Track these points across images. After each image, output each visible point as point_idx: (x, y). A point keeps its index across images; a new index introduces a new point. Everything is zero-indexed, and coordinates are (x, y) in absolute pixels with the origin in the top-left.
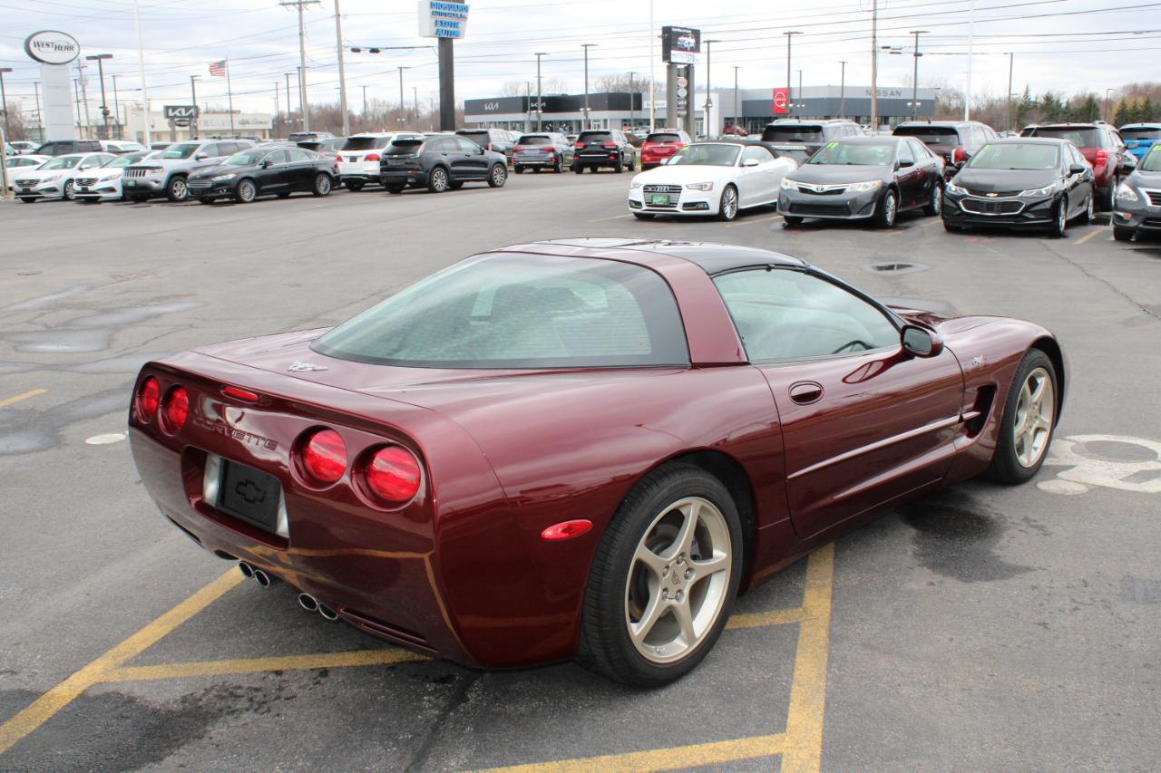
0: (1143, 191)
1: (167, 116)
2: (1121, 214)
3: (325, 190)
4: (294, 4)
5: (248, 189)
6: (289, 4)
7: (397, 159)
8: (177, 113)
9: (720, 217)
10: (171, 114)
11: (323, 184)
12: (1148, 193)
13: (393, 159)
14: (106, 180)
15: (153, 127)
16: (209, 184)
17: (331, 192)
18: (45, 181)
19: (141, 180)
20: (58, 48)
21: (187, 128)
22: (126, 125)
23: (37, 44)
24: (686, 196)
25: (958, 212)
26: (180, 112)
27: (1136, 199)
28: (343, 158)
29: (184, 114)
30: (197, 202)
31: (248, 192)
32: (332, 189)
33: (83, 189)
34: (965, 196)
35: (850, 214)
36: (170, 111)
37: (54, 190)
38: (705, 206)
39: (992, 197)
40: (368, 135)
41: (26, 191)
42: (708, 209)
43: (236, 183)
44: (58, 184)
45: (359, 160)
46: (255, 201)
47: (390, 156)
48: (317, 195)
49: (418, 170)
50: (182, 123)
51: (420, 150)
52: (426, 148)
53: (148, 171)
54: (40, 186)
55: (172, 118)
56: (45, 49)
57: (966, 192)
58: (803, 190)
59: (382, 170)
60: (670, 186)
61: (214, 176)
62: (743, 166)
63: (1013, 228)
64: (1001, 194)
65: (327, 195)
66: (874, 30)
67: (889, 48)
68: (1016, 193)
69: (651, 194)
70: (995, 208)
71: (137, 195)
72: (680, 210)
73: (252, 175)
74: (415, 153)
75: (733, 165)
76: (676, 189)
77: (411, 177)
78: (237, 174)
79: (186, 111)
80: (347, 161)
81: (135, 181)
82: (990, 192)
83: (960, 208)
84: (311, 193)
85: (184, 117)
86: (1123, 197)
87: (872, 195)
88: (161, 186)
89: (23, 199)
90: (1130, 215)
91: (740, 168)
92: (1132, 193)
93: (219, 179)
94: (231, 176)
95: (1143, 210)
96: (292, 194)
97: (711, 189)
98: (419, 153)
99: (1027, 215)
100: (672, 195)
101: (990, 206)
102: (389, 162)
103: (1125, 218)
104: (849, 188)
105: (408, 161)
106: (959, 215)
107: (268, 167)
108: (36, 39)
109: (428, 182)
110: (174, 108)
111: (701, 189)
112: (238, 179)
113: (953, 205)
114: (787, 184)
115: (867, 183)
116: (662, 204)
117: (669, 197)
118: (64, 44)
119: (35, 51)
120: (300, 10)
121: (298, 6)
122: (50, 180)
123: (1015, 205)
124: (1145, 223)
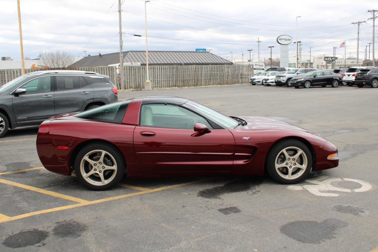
1: (325, 60)
3: (336, 85)
4: (356, 23)
5: (308, 84)
6: (355, 23)
7: (360, 76)
8: (328, 59)
10: (326, 59)
11: (336, 83)
13: (359, 76)
14: (272, 79)
15: (322, 63)
16: (296, 82)
17: (338, 86)
18: (257, 79)
19: (279, 80)
20: (286, 40)
21: (331, 64)
22: (314, 63)
23: (280, 39)
26: (329, 59)
28: (346, 75)
29: (330, 59)
30: (294, 87)
31: (308, 85)
32: (338, 85)
33: (265, 82)
36: (326, 58)
37: (259, 82)
40: (355, 67)
41: (252, 82)
43: (304, 82)
44: (261, 80)
45: (350, 76)
46: (310, 88)
47: (358, 75)
48: (333, 87)
49: (367, 80)
50: (330, 62)
51: (368, 73)
52: (371, 72)
53: (281, 77)
54: (256, 80)
55: (326, 61)
56: (282, 40)
59: (355, 79)
61: (297, 79)
65: (337, 87)
71: (279, 84)
73: (310, 80)
74: (366, 74)
77: (364, 82)
78: (305, 79)
79: (331, 59)
80: (347, 76)
81: (278, 80)
84: (331, 86)
85: (330, 60)
88: (285, 82)
89: (252, 84)
93: (299, 80)
94: (302, 80)
96: (327, 86)
98: (368, 74)
102: (358, 77)
105: (364, 76)
107: (316, 77)
108: (280, 38)
109: (370, 84)
110: (327, 58)
112: (305, 80)
118: (288, 39)
119: (279, 41)
120: (359, 25)
121: (358, 24)
122: (259, 79)
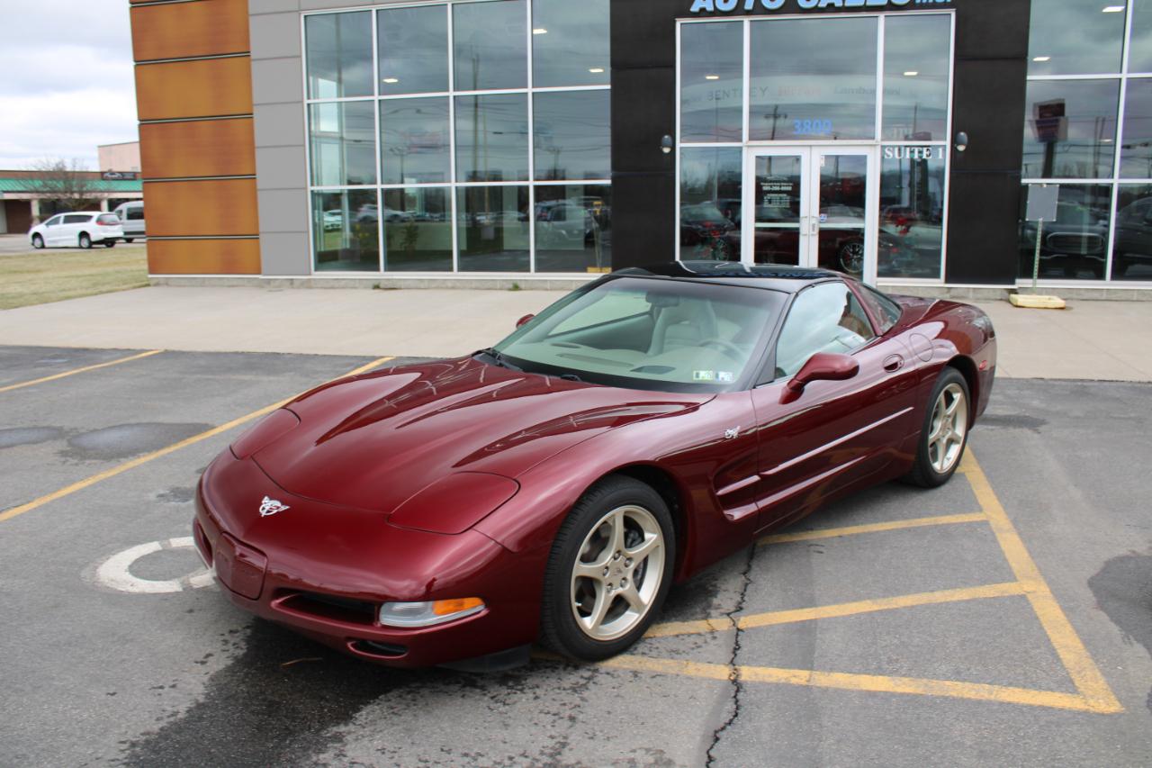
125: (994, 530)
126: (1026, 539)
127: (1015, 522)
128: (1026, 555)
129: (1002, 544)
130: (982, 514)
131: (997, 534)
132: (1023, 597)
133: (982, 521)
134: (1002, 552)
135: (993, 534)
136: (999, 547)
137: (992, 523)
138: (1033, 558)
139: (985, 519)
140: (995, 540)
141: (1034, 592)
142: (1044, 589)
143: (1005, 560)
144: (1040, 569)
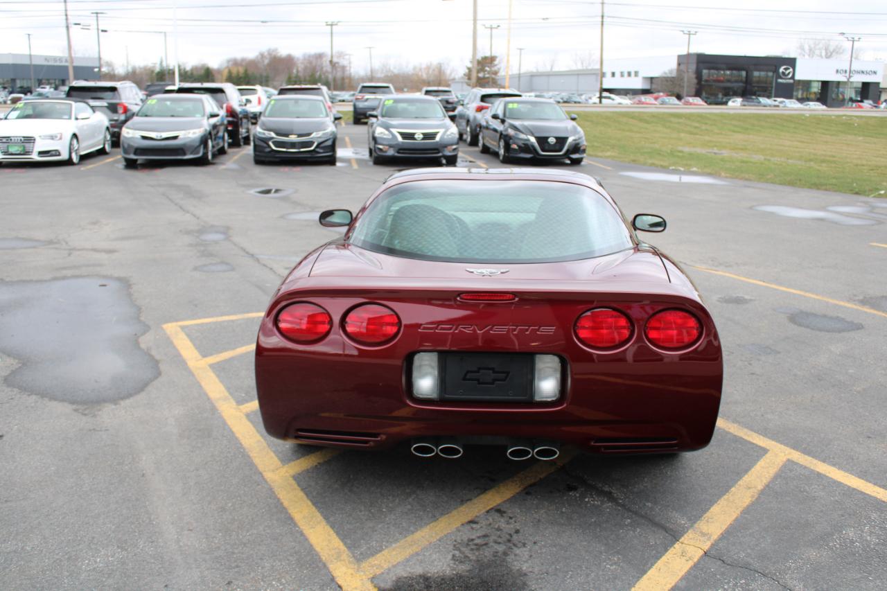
0: (394, 131)
2: (381, 147)
9: (69, 162)
12: (399, 133)
24: (40, 145)
25: (268, 150)
27: (390, 137)
34: (273, 138)
35: (185, 154)
38: (58, 153)
39: (293, 138)
42: (59, 155)
57: (273, 135)
58: (144, 138)
60: (24, 137)
62: (77, 119)
63: (309, 160)
64: (300, 136)
66: (66, 10)
67: (79, 24)
68: (309, 134)
69: (6, 145)
70: (297, 146)
72: (35, 157)
75: (70, 118)
76: (29, 140)
82: (291, 134)
83: (269, 146)
86: (379, 136)
87: (199, 140)
90: (387, 147)
91: (76, 121)
92: (387, 132)
95: (397, 144)
97: (61, 139)
99: (318, 150)
100: (27, 145)
101: (293, 145)
103: (384, 150)
104: (181, 134)
106: (270, 152)
111: (53, 139)
113: (265, 145)
114: (128, 133)
115: (195, 131)
116: (18, 152)
117: (24, 147)
123: (309, 144)
124: (398, 153)
125: (230, 397)
126: (204, 395)
127: (214, 409)
128: (203, 384)
129: (223, 388)
130: (244, 411)
131: (227, 394)
132: (204, 356)
133: (243, 404)
134: (222, 382)
135: (231, 394)
136: (224, 386)
137: (233, 403)
138: (198, 382)
139: (241, 407)
140: (228, 389)
141: (197, 361)
142: (191, 364)
143: (218, 376)
144: (193, 375)
